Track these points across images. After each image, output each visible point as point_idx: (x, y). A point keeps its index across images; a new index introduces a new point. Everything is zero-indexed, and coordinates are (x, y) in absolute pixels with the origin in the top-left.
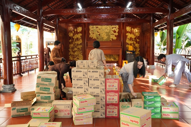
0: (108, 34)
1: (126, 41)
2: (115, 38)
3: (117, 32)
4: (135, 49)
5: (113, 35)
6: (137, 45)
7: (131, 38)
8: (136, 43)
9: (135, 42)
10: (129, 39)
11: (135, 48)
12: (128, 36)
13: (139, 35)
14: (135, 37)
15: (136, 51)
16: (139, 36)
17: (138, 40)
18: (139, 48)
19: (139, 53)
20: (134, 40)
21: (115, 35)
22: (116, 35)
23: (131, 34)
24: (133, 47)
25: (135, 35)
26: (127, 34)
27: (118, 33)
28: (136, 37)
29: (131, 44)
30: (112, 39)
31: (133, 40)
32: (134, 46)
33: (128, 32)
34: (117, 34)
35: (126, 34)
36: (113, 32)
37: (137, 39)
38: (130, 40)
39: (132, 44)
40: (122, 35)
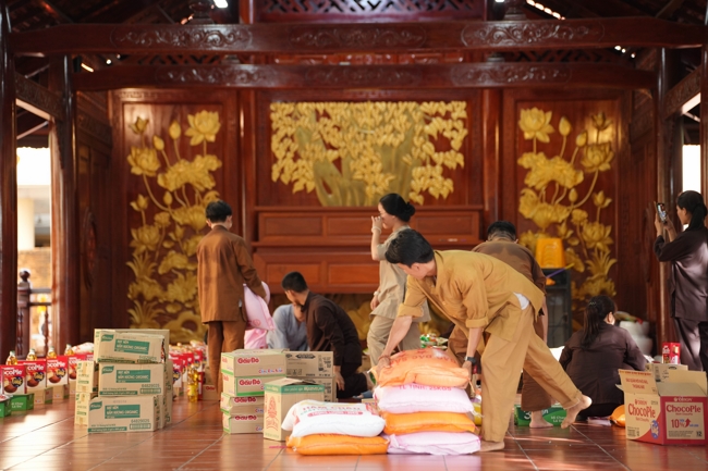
0: (398, 157)
1: (517, 204)
2: (443, 187)
3: (456, 144)
4: (583, 258)
5: (433, 163)
6: (595, 234)
7: (552, 184)
8: (591, 219)
9: (579, 215)
10: (538, 192)
11: (585, 252)
12: (529, 170)
13: (605, 167)
14: (580, 178)
15: (588, 273)
16: (608, 173)
17: (599, 198)
18: (611, 256)
19: (609, 286)
20: (573, 196)
21: (443, 166)
22: (452, 165)
23: (550, 156)
24: (565, 245)
25: (578, 166)
26: (526, 160)
27: (462, 150)
28: (588, 178)
29: (552, 229)
30: (425, 193)
31: (565, 202)
32: (576, 243)
33: (528, 146)
34: (455, 159)
35: (516, 157)
36: (429, 148)
37: (596, 190)
38: (549, 201)
39: (562, 229)
40: (492, 167)
